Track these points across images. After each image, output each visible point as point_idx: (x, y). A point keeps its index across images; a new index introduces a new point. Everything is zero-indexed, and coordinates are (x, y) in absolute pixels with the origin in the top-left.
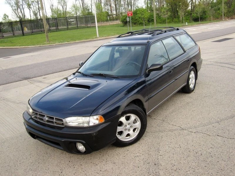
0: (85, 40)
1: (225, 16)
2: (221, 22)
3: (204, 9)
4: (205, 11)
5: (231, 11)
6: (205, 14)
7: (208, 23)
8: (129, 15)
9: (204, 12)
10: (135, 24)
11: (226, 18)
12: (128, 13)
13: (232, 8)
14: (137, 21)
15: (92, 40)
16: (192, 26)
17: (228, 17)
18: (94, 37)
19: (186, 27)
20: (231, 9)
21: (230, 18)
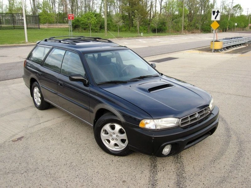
0: (8, 45)
1: (186, 29)
2: (179, 35)
3: (164, 19)
4: (165, 22)
5: (192, 25)
6: (165, 26)
7: (166, 35)
8: (70, 18)
9: (163, 23)
10: (85, 29)
11: (187, 31)
12: (69, 16)
13: (193, 21)
14: (87, 26)
15: (18, 45)
16: (147, 37)
17: (189, 31)
18: (21, 42)
19: (141, 38)
20: (192, 23)
21: (190, 32)
